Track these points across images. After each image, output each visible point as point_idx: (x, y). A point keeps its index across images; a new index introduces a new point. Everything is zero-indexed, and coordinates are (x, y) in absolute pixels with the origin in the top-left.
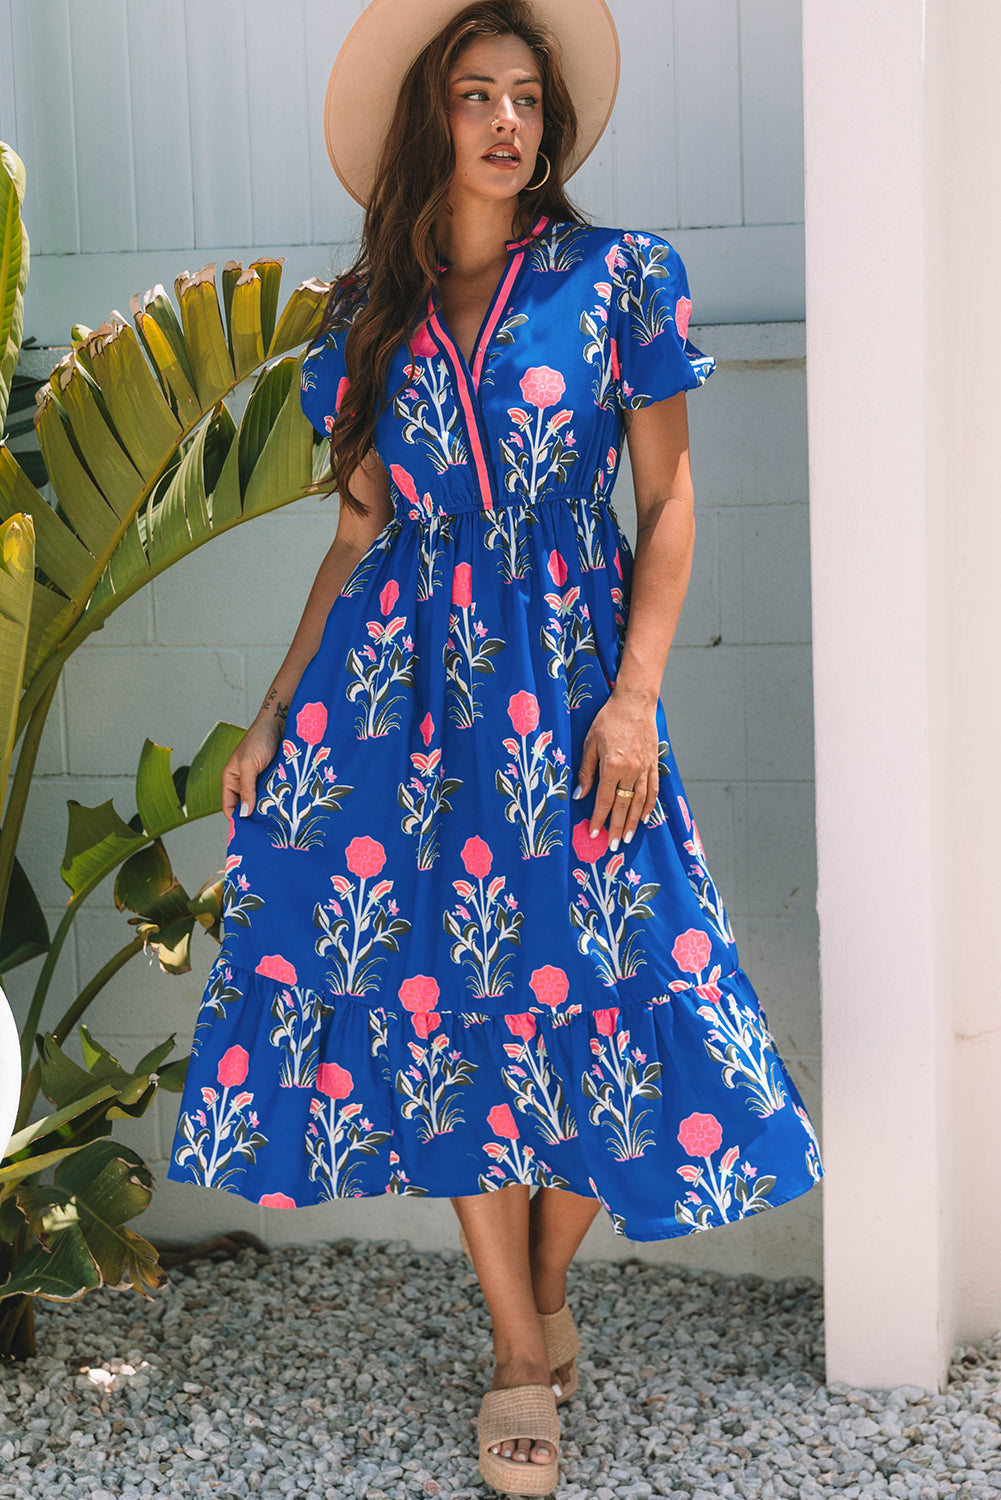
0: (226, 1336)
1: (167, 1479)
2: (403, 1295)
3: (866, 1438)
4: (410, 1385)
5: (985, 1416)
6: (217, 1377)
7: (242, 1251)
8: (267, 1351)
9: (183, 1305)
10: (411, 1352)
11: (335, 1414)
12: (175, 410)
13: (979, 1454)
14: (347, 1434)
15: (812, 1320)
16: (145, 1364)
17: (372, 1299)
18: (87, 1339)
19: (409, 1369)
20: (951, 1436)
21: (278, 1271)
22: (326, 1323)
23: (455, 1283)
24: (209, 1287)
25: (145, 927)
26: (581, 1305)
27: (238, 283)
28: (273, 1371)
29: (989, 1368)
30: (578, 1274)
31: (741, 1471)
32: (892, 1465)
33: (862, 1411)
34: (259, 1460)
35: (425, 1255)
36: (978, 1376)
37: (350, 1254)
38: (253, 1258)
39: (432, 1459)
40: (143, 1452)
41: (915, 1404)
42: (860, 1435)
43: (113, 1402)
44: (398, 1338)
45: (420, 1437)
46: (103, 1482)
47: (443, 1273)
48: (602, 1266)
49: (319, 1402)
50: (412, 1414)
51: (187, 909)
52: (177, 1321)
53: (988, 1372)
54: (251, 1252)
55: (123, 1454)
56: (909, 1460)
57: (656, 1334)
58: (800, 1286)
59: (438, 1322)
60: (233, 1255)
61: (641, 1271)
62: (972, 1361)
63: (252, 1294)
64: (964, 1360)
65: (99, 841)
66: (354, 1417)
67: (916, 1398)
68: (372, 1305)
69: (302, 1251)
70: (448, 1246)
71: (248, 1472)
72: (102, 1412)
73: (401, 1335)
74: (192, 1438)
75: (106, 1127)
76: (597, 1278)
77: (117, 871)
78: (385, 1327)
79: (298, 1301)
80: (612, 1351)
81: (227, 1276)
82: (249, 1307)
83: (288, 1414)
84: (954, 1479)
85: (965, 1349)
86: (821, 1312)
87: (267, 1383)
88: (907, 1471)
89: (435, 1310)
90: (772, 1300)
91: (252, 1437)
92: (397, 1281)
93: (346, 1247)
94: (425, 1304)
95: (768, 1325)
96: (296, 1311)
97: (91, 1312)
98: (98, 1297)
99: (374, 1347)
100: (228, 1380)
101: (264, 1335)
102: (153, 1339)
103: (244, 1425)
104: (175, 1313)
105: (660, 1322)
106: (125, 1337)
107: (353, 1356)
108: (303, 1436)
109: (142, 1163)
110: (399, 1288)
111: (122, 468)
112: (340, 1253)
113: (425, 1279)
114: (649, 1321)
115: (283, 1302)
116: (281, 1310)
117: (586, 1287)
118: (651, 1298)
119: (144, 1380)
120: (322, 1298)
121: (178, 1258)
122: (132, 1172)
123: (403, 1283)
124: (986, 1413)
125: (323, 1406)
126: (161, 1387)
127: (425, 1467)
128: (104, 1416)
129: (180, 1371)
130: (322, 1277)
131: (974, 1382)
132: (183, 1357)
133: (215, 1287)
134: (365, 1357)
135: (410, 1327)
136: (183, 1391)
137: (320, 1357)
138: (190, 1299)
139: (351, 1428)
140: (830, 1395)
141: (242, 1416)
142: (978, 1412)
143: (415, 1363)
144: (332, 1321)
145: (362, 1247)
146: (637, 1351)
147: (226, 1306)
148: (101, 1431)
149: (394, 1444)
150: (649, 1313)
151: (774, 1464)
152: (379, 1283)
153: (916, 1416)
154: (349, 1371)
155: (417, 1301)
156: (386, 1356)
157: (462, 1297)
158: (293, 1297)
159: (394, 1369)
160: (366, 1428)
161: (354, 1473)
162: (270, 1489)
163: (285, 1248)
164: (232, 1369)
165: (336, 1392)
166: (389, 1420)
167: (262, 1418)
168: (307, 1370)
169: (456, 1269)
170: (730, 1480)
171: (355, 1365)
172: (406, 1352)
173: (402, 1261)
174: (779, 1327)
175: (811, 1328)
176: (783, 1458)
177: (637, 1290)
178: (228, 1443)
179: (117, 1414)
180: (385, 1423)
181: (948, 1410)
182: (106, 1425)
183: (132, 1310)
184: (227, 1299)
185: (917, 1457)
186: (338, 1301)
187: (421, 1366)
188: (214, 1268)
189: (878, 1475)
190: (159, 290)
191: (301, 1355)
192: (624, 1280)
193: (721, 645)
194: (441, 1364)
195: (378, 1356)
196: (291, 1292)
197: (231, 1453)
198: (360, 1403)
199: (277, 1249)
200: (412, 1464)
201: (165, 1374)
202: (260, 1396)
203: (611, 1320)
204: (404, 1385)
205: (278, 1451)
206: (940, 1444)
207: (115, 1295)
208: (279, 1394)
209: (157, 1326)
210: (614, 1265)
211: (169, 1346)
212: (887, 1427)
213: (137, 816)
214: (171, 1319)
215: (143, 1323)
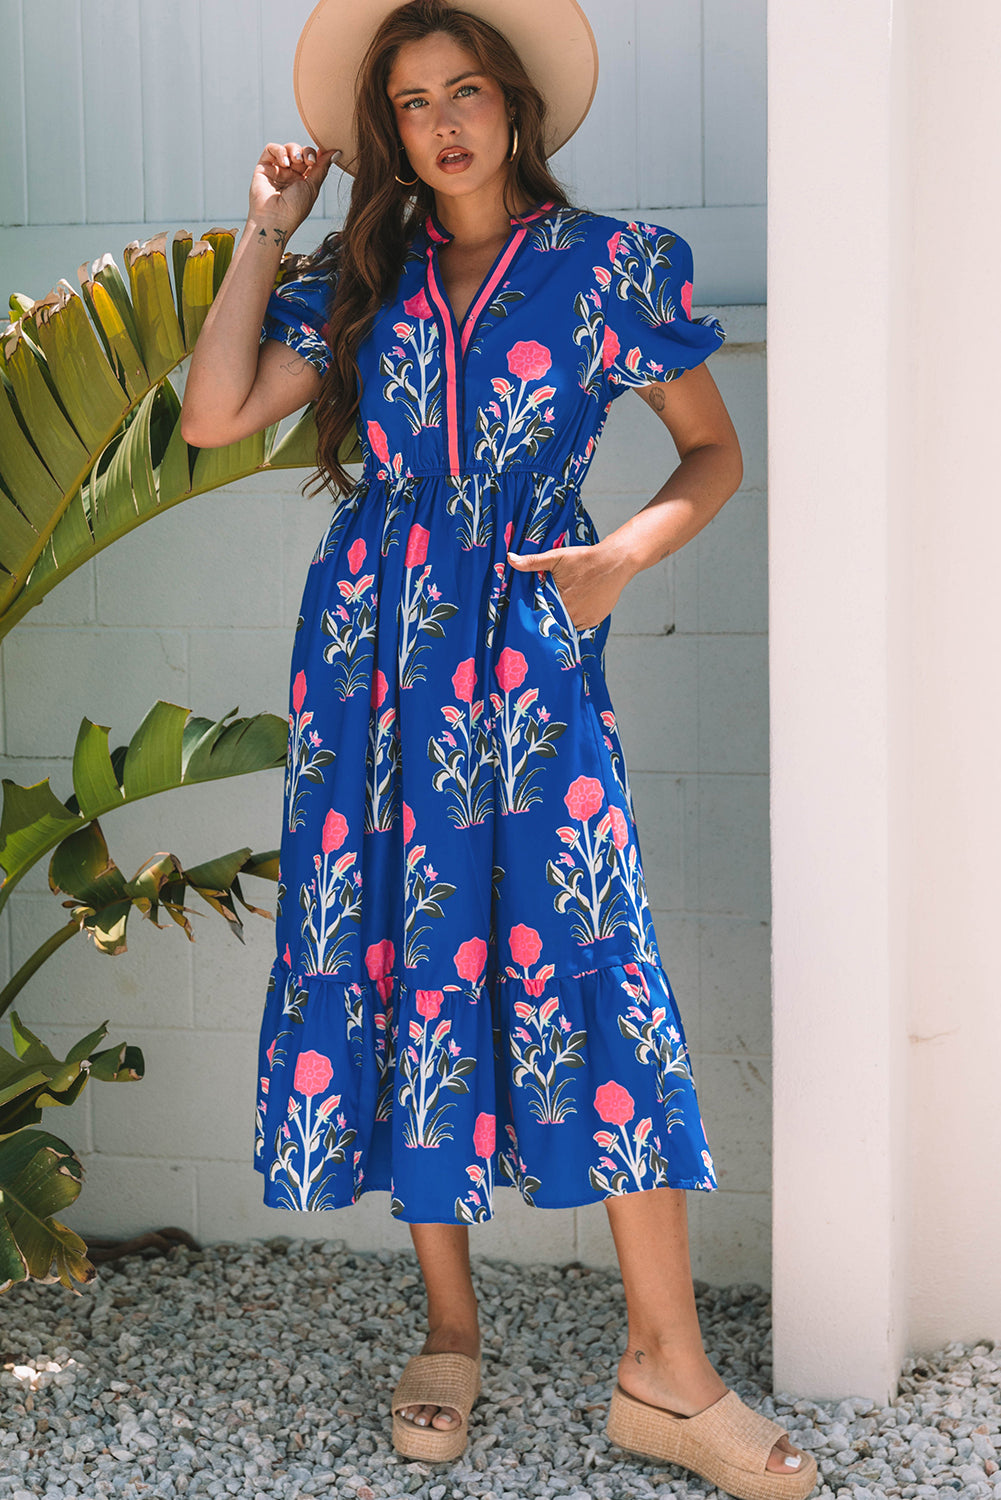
0: (156, 1334)
1: (92, 1481)
2: (339, 1296)
4: (344, 1388)
5: (936, 1429)
6: (145, 1376)
7: (174, 1248)
8: (198, 1351)
9: (112, 1302)
10: (346, 1354)
11: (266, 1416)
12: (122, 381)
13: (930, 1469)
14: (279, 1437)
15: (758, 1328)
16: (71, 1361)
17: (307, 1299)
18: (12, 1335)
19: (343, 1372)
20: (901, 1449)
21: (210, 1269)
22: (259, 1323)
23: (391, 1284)
24: (139, 1284)
25: (79, 910)
26: (521, 1309)
27: (190, 254)
28: (204, 1371)
29: (940, 1380)
30: (518, 1278)
31: (683, 1481)
32: (840, 1478)
33: (809, 1422)
34: (187, 1462)
35: (362, 1255)
36: (929, 1388)
37: (285, 1253)
38: (185, 1255)
39: (366, 1465)
40: (68, 1451)
41: (864, 1416)
43: (38, 1399)
44: (333, 1340)
45: (354, 1441)
46: (26, 1482)
47: (380, 1274)
48: (543, 1269)
49: (250, 1404)
50: (345, 1417)
51: (124, 892)
52: (106, 1318)
53: (939, 1384)
54: (183, 1249)
55: (47, 1453)
56: (857, 1473)
57: (598, 1340)
58: (745, 1293)
59: (373, 1324)
60: (165, 1252)
61: (583, 1275)
62: (923, 1373)
63: (183, 1292)
64: (915, 1371)
65: (34, 822)
66: (286, 1420)
67: (865, 1410)
68: (307, 1305)
69: (235, 1249)
70: (384, 1246)
71: (176, 1474)
72: (26, 1410)
73: (336, 1337)
74: (118, 1438)
75: (35, 1115)
76: (538, 1282)
77: (52, 853)
78: (319, 1328)
79: (230, 1300)
80: (551, 1356)
81: (158, 1274)
82: (180, 1306)
83: (218, 1415)
84: (903, 1494)
85: (916, 1360)
86: (768, 1320)
87: (197, 1384)
88: (855, 1485)
89: (370, 1312)
90: (718, 1307)
91: (181, 1438)
92: (332, 1281)
93: (280, 1246)
94: (361, 1305)
95: (712, 1333)
96: (228, 1309)
97: (17, 1307)
98: (25, 1292)
99: (308, 1349)
100: (157, 1380)
101: (195, 1334)
102: (81, 1336)
103: (172, 1426)
104: (103, 1310)
105: (602, 1328)
106: (52, 1334)
107: (286, 1357)
108: (233, 1438)
109: (72, 1153)
110: (334, 1288)
111: (68, 440)
112: (275, 1251)
113: (361, 1280)
114: (590, 1326)
115: (215, 1301)
116: (212, 1309)
117: (526, 1292)
118: (593, 1303)
119: (69, 1378)
120: (255, 1297)
121: (108, 1253)
122: (62, 1162)
123: (339, 1283)
124: (937, 1426)
125: (254, 1408)
126: (88, 1386)
127: (360, 1473)
128: (28, 1415)
129: (107, 1369)
130: (255, 1276)
131: (925, 1394)
132: (111, 1355)
133: (145, 1284)
134: (298, 1358)
135: (345, 1329)
136: (110, 1390)
137: (251, 1357)
138: (119, 1296)
139: (282, 1431)
140: (776, 1405)
141: (171, 1416)
142: (930, 1425)
143: (350, 1365)
144: (265, 1321)
145: (297, 1246)
146: (578, 1358)
147: (156, 1304)
148: (24, 1429)
149: (326, 1449)
150: (591, 1318)
152: (314, 1283)
153: (865, 1428)
154: (282, 1372)
155: (352, 1302)
156: (320, 1357)
157: (399, 1298)
158: (225, 1296)
159: (328, 1371)
160: (298, 1431)
161: (285, 1477)
162: (198, 1492)
163: (217, 1246)
164: (162, 1368)
165: (267, 1394)
166: (322, 1423)
167: (191, 1419)
168: (238, 1371)
169: (393, 1269)
170: (673, 1491)
171: (288, 1366)
172: (341, 1353)
173: (337, 1261)
174: (725, 1335)
175: (757, 1336)
177: (578, 1295)
178: (156, 1444)
179: (42, 1412)
180: (317, 1426)
181: (897, 1423)
182: (31, 1423)
183: (60, 1306)
184: (158, 1296)
185: (866, 1470)
186: (272, 1300)
187: (356, 1368)
188: (144, 1266)
189: (826, 1488)
190: (108, 259)
191: (233, 1355)
192: (566, 1284)
193: (675, 634)
194: (376, 1366)
195: (311, 1357)
196: (223, 1291)
197: (158, 1454)
198: (292, 1406)
199: (210, 1246)
200: (347, 1470)
201: (93, 1372)
202: (190, 1396)
203: (552, 1325)
204: (338, 1387)
205: (206, 1453)
206: (890, 1457)
207: (42, 1290)
208: (209, 1394)
209: (84, 1323)
210: (556, 1268)
211: (97, 1344)
212: (835, 1439)
213: (74, 796)
214: (100, 1316)
215: (70, 1320)
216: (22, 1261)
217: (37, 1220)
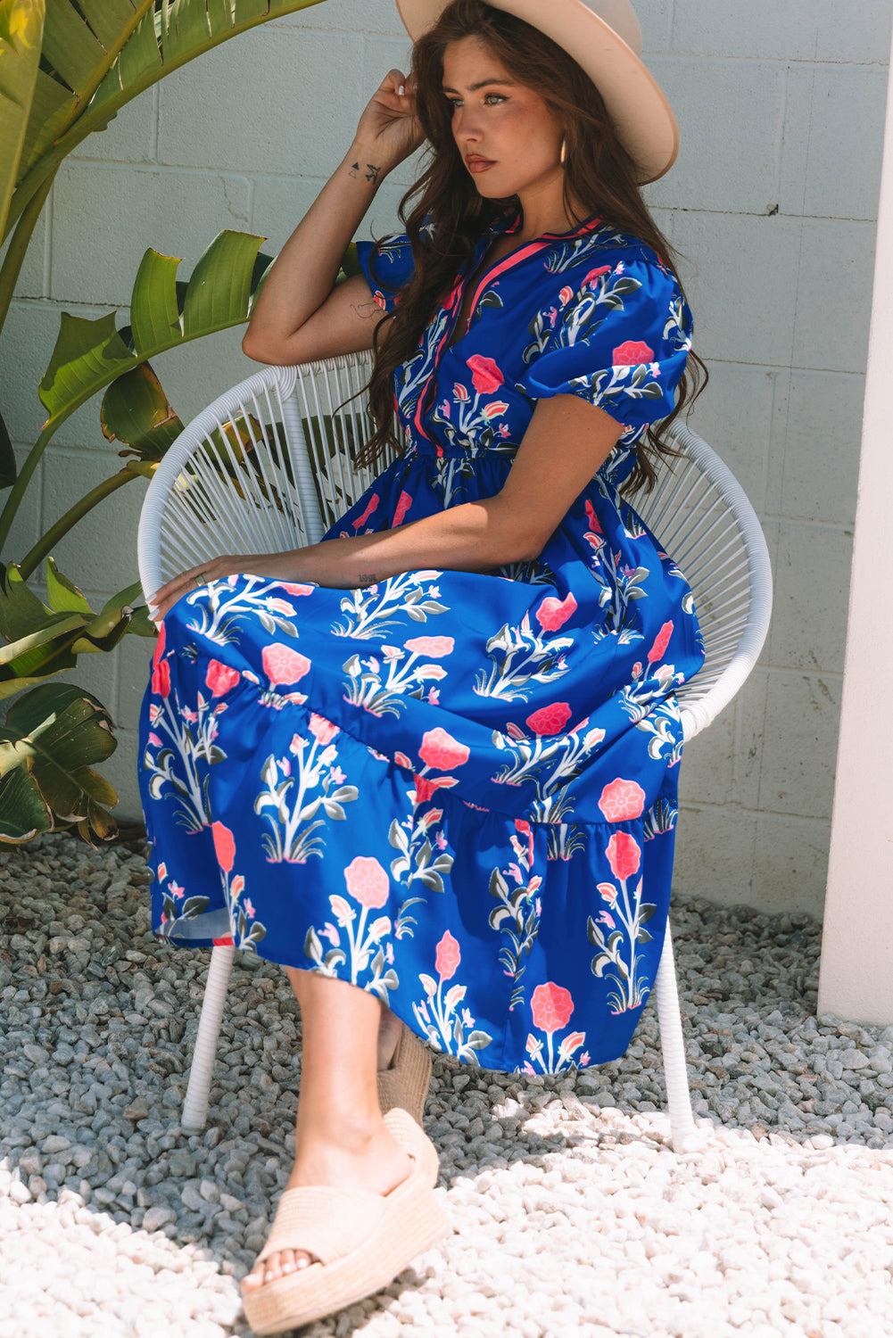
1: (103, 1041)
3: (854, 1070)
9: (128, 879)
11: (287, 996)
15: (807, 956)
16: (86, 930)
18: (24, 902)
31: (718, 1090)
32: (879, 1099)
33: (853, 1043)
40: (81, 1013)
42: (848, 1067)
43: (50, 962)
46: (37, 1039)
49: (271, 983)
52: (122, 894)
55: (60, 1013)
58: (796, 922)
72: (38, 972)
74: (132, 1004)
75: (71, 659)
83: (237, 990)
86: (817, 948)
90: (766, 933)
91: (198, 1008)
95: (758, 957)
100: (175, 952)
102: (96, 908)
103: (189, 998)
104: (119, 886)
106: (66, 904)
108: (252, 1013)
119: (84, 944)
125: (276, 987)
126: (102, 954)
128: (40, 976)
129: (122, 940)
132: (127, 927)
136: (126, 960)
138: (137, 874)
140: (819, 1026)
141: (188, 988)
148: (36, 989)
151: (753, 1087)
170: (705, 1097)
174: (771, 959)
175: (804, 963)
176: (764, 1082)
178: (172, 1012)
179: (55, 975)
182: (42, 984)
183: (74, 879)
189: (864, 1106)
193: (778, 215)
197: (172, 1021)
201: (107, 941)
209: (100, 897)
211: (113, 916)
212: (878, 1061)
213: (129, 327)
214: (116, 891)
215: (85, 893)
216: (47, 811)
217: (64, 771)
